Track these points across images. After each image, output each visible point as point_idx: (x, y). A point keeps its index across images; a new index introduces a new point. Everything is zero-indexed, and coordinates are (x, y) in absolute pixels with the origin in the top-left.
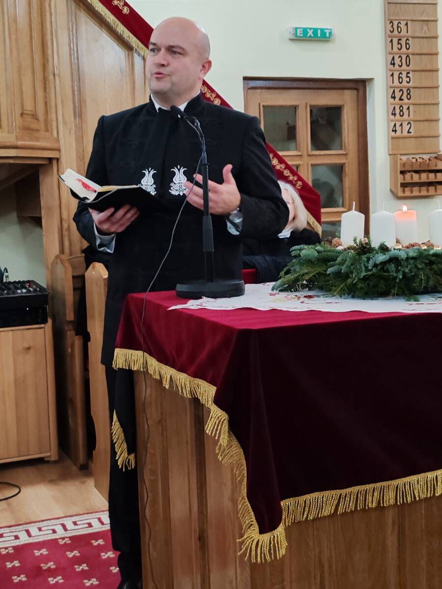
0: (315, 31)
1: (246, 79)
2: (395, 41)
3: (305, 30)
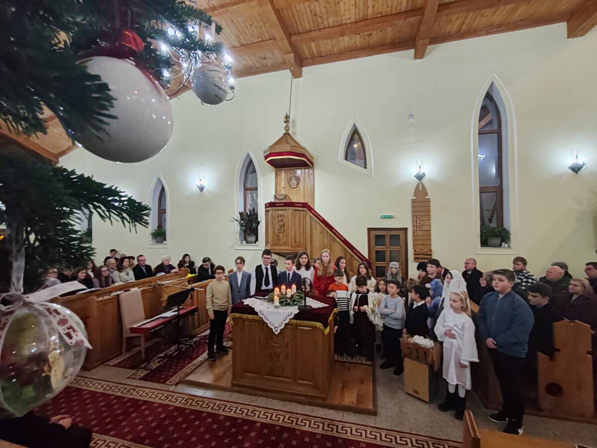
0: (388, 216)
1: (368, 229)
2: (415, 217)
3: (385, 216)
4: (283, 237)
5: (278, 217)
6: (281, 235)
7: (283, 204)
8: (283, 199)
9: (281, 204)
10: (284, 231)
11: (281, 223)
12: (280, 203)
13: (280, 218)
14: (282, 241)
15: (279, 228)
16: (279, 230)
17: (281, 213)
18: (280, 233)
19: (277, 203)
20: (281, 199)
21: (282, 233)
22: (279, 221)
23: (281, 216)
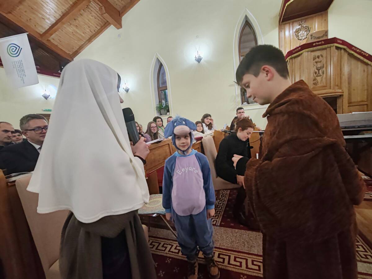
4: (322, 80)
5: (314, 59)
6: (319, 79)
7: (323, 42)
8: (322, 37)
9: (320, 43)
10: (323, 73)
11: (319, 65)
12: (318, 42)
13: (317, 60)
14: (319, 85)
15: (317, 71)
16: (316, 73)
17: (318, 53)
18: (317, 76)
19: (315, 42)
20: (319, 38)
21: (320, 76)
22: (316, 62)
23: (318, 57)
